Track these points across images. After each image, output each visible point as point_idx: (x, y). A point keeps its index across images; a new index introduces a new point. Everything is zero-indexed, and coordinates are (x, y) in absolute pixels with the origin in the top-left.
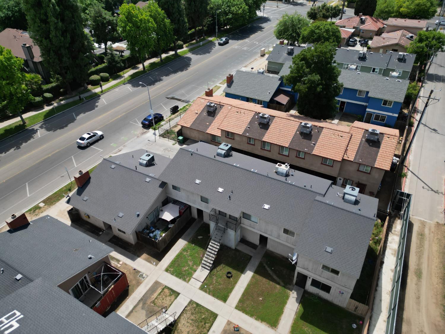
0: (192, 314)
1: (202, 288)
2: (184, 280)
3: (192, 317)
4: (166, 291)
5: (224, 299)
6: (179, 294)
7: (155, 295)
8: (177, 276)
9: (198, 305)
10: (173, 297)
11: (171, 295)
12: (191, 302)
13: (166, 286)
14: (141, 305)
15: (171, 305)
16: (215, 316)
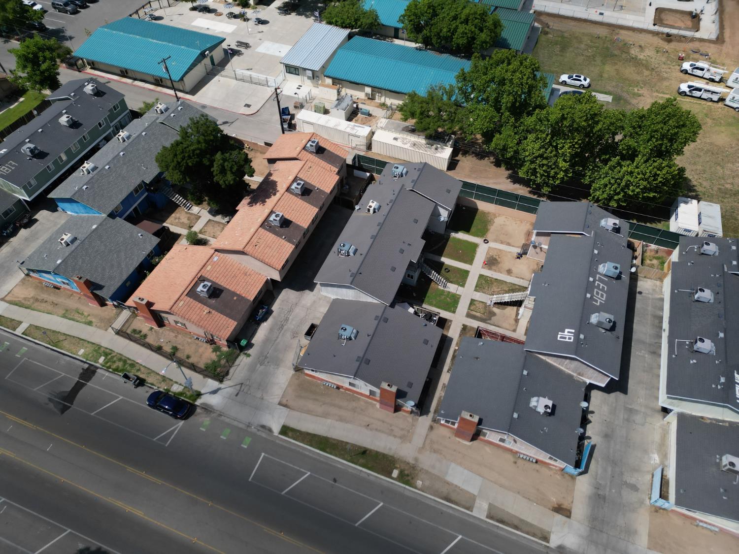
0: (484, 288)
1: (463, 286)
2: (459, 298)
3: (487, 288)
4: (472, 308)
5: (467, 272)
6: (472, 300)
7: (478, 314)
8: (458, 304)
9: (476, 287)
10: (475, 303)
11: (475, 305)
12: (476, 290)
13: (469, 309)
14: (489, 321)
15: (482, 302)
16: (481, 276)
